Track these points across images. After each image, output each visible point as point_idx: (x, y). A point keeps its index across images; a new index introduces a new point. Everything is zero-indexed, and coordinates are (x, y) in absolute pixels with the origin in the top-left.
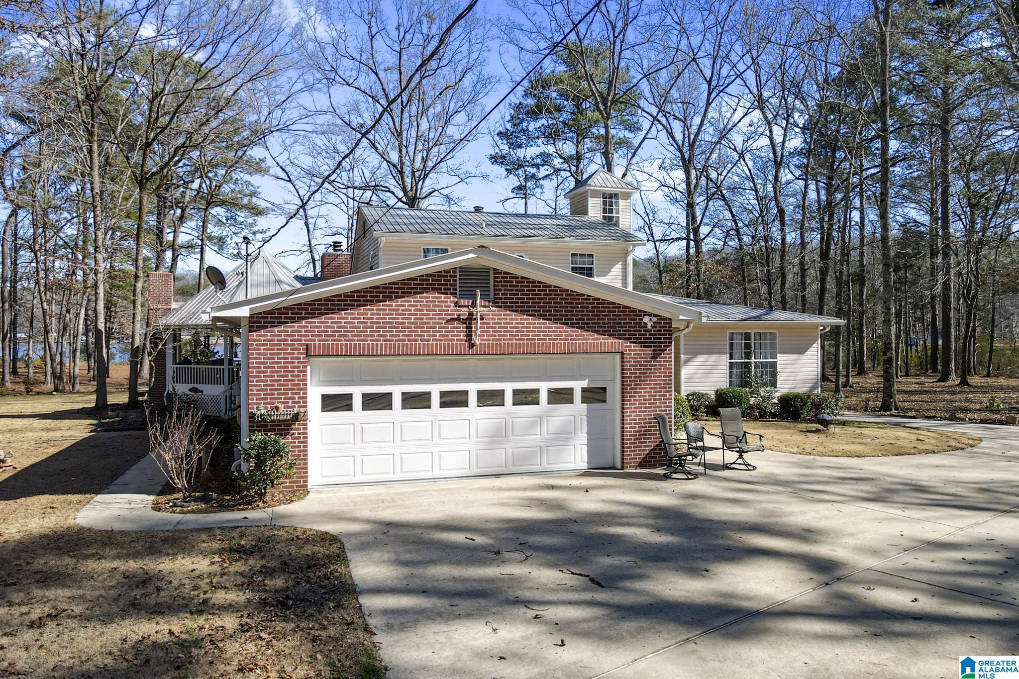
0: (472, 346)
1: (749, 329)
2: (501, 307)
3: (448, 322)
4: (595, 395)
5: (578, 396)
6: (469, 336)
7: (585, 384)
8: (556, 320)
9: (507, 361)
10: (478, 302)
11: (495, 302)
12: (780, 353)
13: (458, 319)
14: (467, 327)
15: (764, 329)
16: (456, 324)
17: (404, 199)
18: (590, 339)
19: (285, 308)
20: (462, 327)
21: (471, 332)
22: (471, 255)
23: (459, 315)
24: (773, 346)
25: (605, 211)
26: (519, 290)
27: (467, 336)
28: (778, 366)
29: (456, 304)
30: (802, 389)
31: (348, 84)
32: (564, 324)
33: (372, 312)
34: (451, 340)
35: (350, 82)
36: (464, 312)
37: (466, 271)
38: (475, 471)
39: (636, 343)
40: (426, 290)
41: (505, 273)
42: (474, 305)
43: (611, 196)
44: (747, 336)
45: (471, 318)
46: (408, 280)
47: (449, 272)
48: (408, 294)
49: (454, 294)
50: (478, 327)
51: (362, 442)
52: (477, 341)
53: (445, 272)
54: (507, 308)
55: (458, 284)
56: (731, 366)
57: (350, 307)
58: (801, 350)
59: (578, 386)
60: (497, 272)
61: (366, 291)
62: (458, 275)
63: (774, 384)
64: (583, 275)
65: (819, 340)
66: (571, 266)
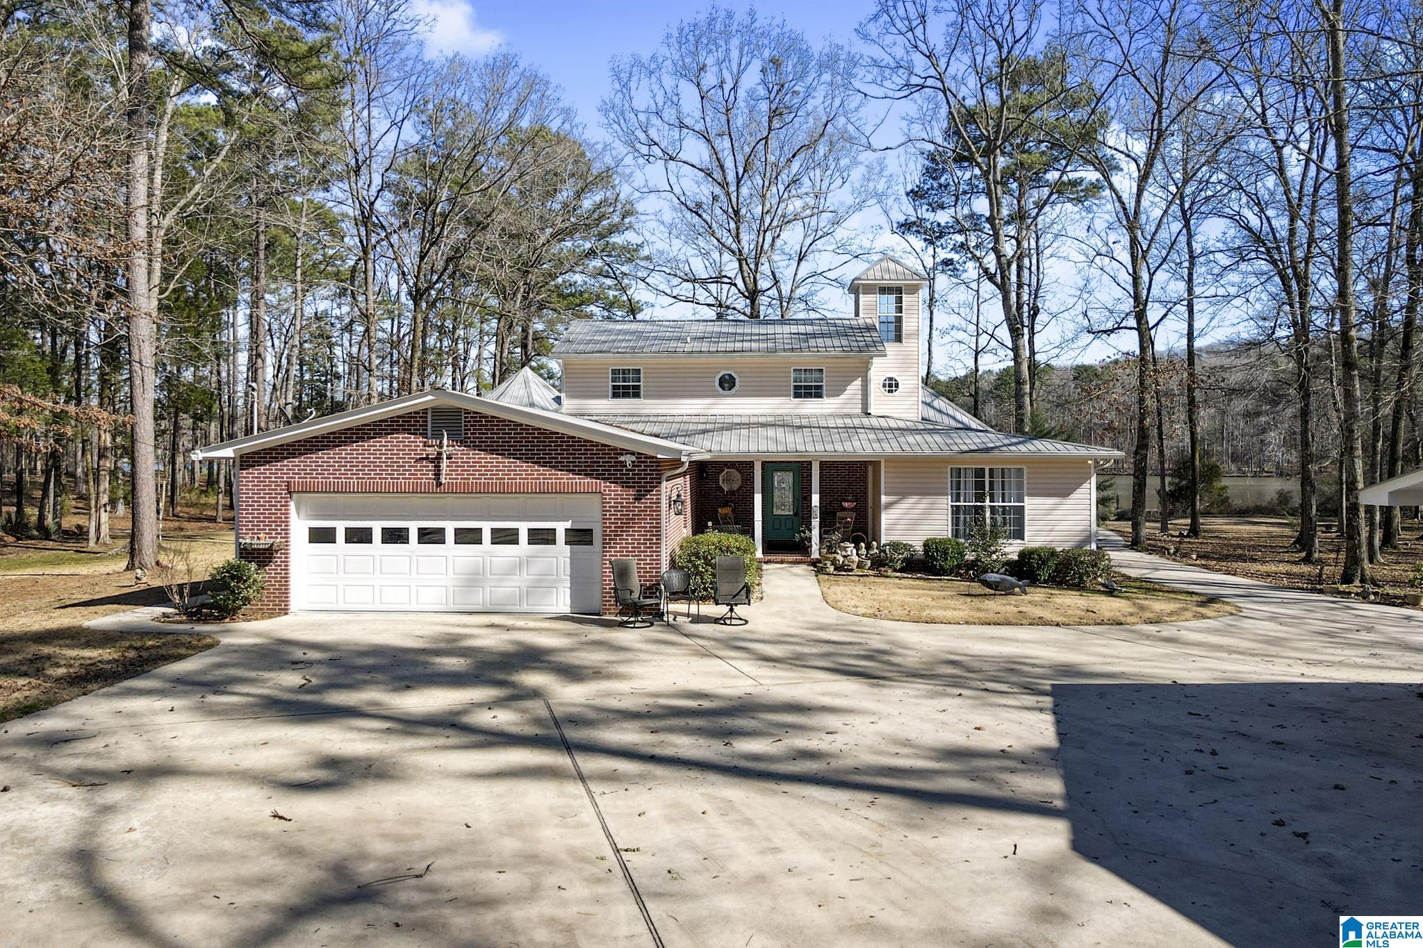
0: (439, 484)
1: (984, 463)
2: (469, 446)
3: (417, 461)
4: (579, 537)
5: (561, 536)
6: (437, 475)
7: (568, 525)
8: (528, 459)
9: (486, 500)
10: (445, 442)
11: (463, 443)
12: (1029, 495)
13: (427, 458)
14: (435, 466)
15: (1014, 463)
16: (424, 463)
17: (746, 294)
18: (565, 478)
19: (270, 449)
20: (430, 466)
21: (439, 470)
22: (430, 398)
23: (428, 455)
24: (1020, 486)
26: (489, 430)
27: (435, 475)
28: (1026, 512)
29: (425, 445)
30: (1064, 544)
32: (535, 463)
33: (346, 451)
34: (419, 478)
36: (432, 452)
37: (437, 412)
38: (452, 607)
39: (616, 483)
40: (397, 431)
41: (474, 413)
42: (441, 446)
43: (899, 291)
44: (980, 473)
45: (439, 456)
46: (380, 421)
47: (419, 413)
48: (380, 435)
49: (424, 435)
50: (445, 463)
51: (345, 572)
52: (444, 479)
53: (415, 413)
54: (475, 447)
55: (429, 424)
56: (956, 510)
57: (327, 447)
58: (1064, 492)
59: (561, 527)
60: (467, 412)
61: (341, 432)
62: (429, 416)
63: (1019, 535)
64: (808, 395)
65: (1094, 479)
66: (793, 384)
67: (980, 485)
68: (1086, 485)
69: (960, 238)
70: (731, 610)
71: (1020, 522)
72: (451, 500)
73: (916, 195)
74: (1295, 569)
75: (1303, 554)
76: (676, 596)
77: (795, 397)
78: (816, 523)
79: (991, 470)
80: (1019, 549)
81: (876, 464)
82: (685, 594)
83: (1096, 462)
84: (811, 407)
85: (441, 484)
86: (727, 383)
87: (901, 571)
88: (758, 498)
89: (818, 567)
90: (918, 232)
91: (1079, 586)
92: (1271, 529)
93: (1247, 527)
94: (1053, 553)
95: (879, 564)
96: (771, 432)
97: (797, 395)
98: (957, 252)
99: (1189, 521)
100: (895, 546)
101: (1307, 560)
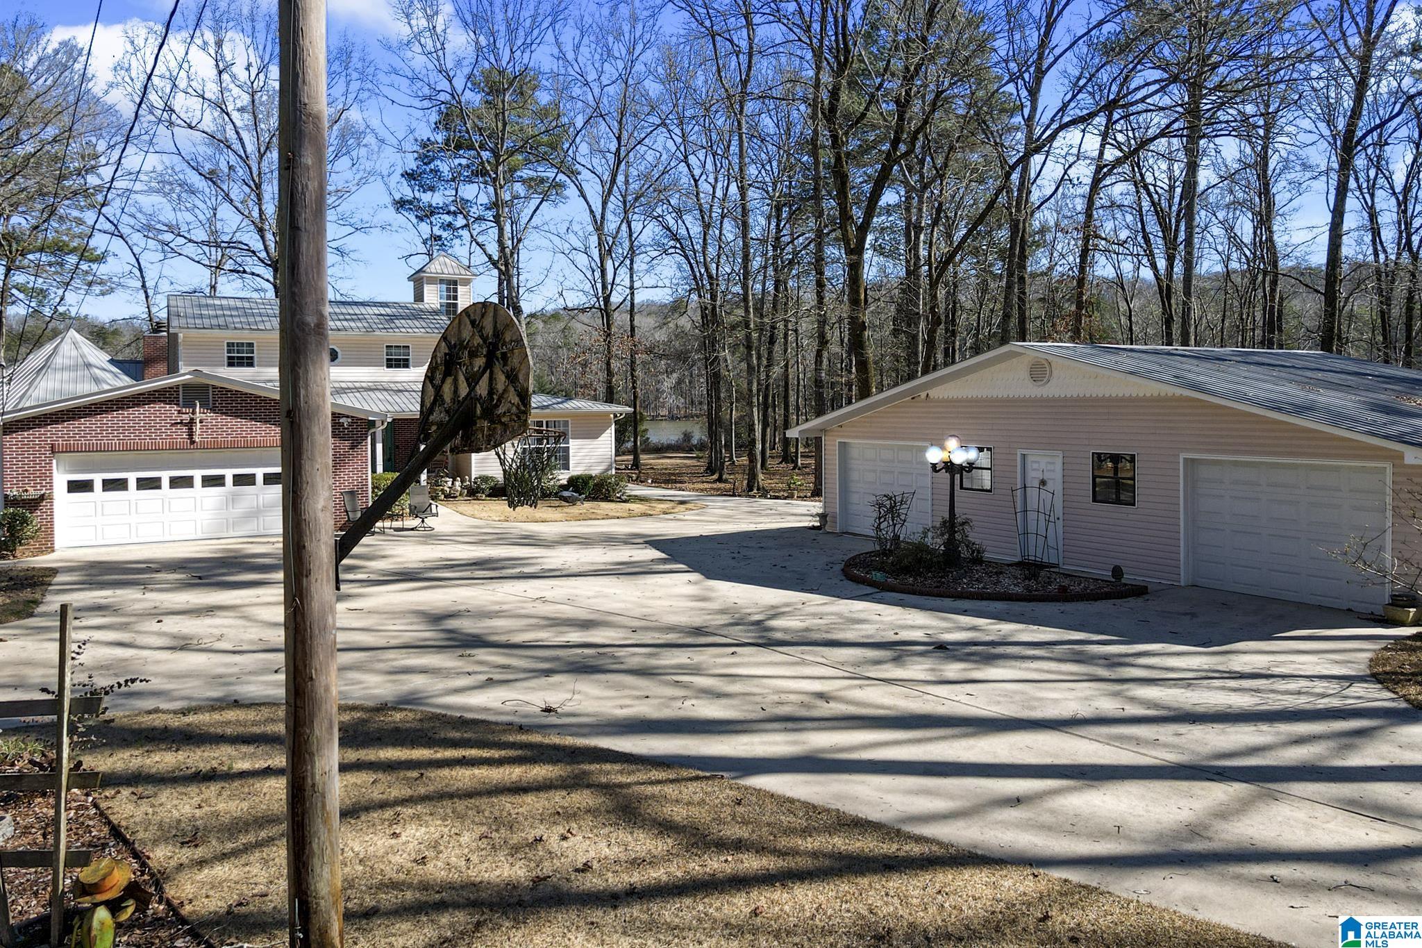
0: (193, 442)
1: (543, 417)
2: (218, 413)
3: (172, 425)
6: (191, 435)
8: (266, 422)
9: (228, 454)
10: (198, 410)
11: (213, 410)
13: (181, 423)
14: (188, 429)
15: (554, 417)
16: (179, 426)
19: (34, 418)
20: (185, 429)
21: (192, 432)
22: (188, 376)
23: (181, 420)
25: (449, 297)
26: (233, 400)
27: (189, 435)
29: (179, 412)
30: (596, 471)
31: (190, 127)
32: (272, 424)
33: (107, 419)
34: (175, 438)
35: (193, 125)
36: (186, 418)
37: (187, 387)
40: (154, 402)
41: (221, 388)
42: (194, 413)
43: (455, 283)
44: (539, 424)
45: (192, 422)
46: (137, 394)
47: (171, 388)
48: (138, 405)
49: (178, 405)
50: (197, 428)
51: (102, 515)
52: (197, 439)
54: (223, 413)
55: (181, 396)
57: (86, 416)
58: (594, 435)
60: (214, 387)
61: (102, 403)
62: (181, 389)
63: (567, 467)
64: (398, 366)
65: (613, 427)
66: (386, 357)
68: (608, 431)
69: (448, 218)
70: (423, 521)
71: (567, 458)
72: (197, 454)
73: (410, 176)
74: (715, 486)
75: (715, 477)
77: (388, 367)
79: (547, 422)
80: (567, 477)
83: (615, 416)
84: (402, 375)
85: (194, 442)
86: (332, 356)
87: (489, 496)
90: (411, 209)
91: (607, 499)
92: (685, 461)
93: (668, 461)
94: (591, 477)
95: (473, 492)
97: (389, 366)
98: (444, 230)
99: (631, 457)
100: (482, 478)
101: (720, 480)
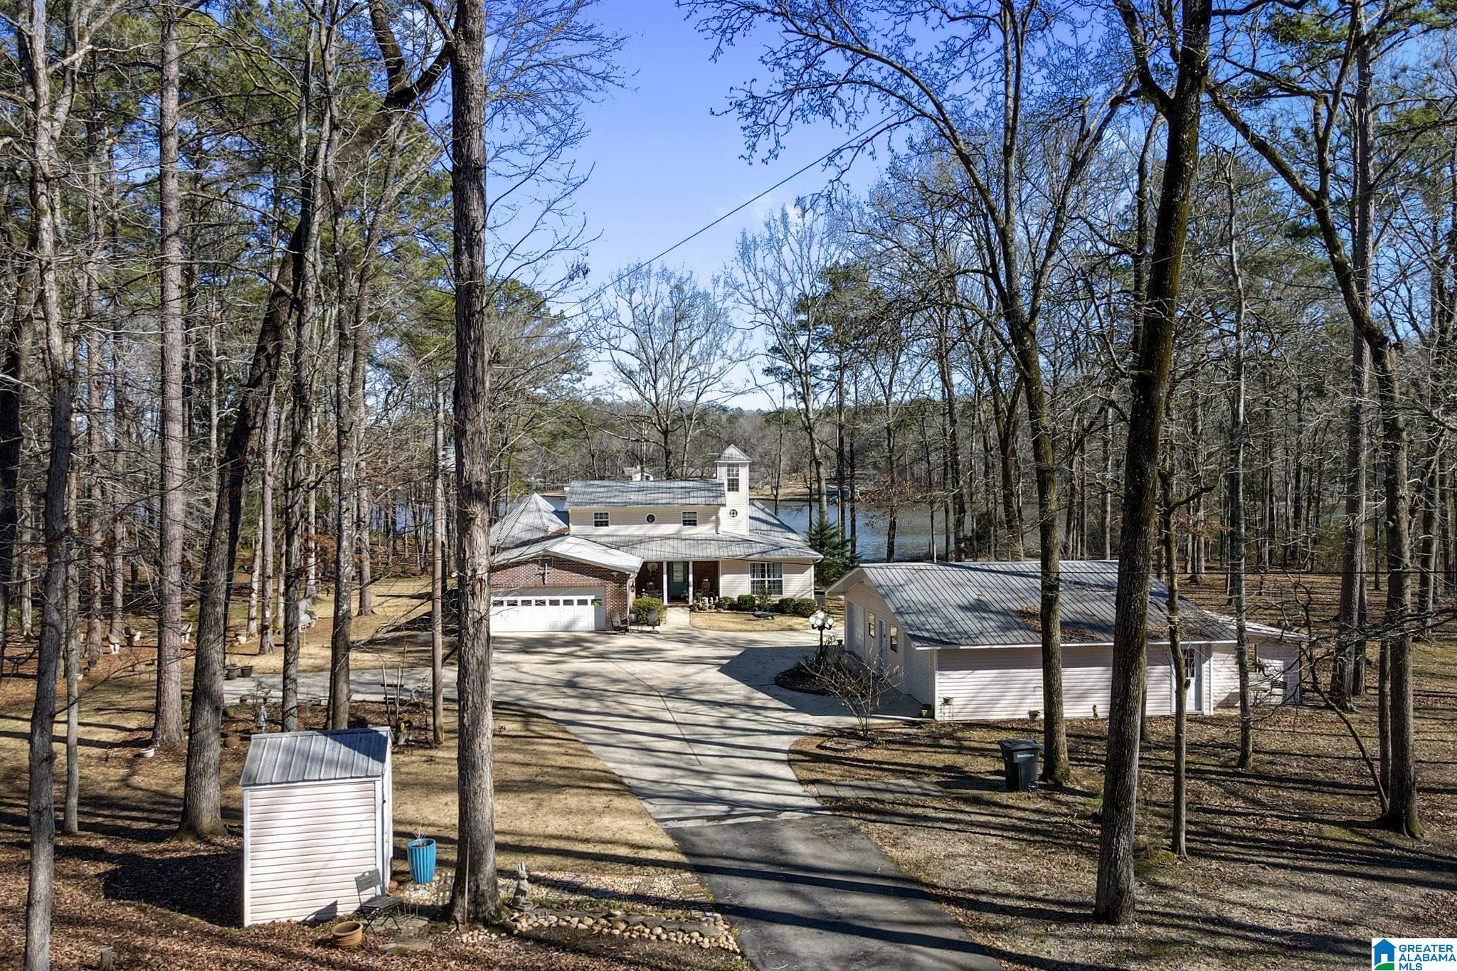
0: (544, 584)
1: (765, 559)
3: (536, 575)
4: (597, 601)
5: (590, 601)
6: (544, 580)
7: (593, 596)
9: (560, 589)
10: (547, 568)
11: (554, 568)
12: (785, 574)
13: (539, 574)
15: (772, 561)
24: (780, 570)
28: (783, 582)
29: (539, 569)
33: (509, 571)
36: (542, 572)
39: (611, 582)
40: (528, 563)
42: (545, 569)
44: (763, 565)
45: (544, 574)
48: (521, 565)
49: (538, 565)
52: (546, 582)
56: (753, 582)
58: (800, 572)
59: (590, 598)
61: (507, 564)
62: (540, 557)
64: (690, 524)
65: (813, 567)
66: (683, 518)
67: (763, 571)
68: (809, 570)
70: (653, 628)
71: (781, 587)
72: (548, 589)
76: (632, 623)
77: (684, 525)
78: (691, 589)
79: (768, 564)
80: (779, 598)
81: (717, 563)
82: (636, 622)
83: (814, 561)
84: (690, 531)
86: (651, 519)
87: (728, 609)
88: (665, 577)
89: (692, 609)
94: (795, 600)
95: (719, 606)
96: (671, 542)
100: (725, 599)
